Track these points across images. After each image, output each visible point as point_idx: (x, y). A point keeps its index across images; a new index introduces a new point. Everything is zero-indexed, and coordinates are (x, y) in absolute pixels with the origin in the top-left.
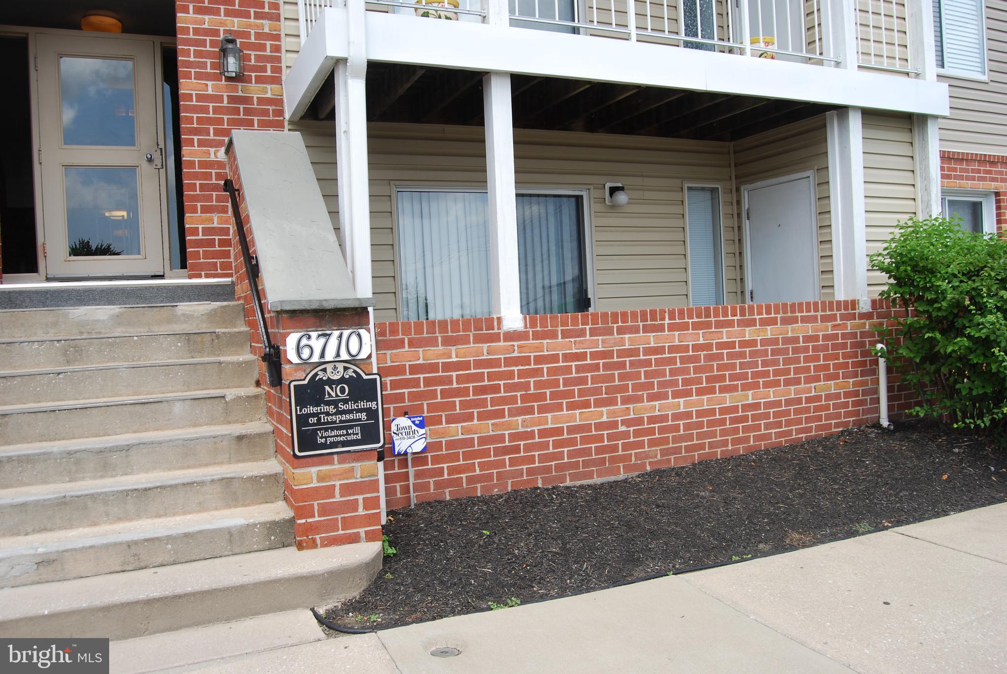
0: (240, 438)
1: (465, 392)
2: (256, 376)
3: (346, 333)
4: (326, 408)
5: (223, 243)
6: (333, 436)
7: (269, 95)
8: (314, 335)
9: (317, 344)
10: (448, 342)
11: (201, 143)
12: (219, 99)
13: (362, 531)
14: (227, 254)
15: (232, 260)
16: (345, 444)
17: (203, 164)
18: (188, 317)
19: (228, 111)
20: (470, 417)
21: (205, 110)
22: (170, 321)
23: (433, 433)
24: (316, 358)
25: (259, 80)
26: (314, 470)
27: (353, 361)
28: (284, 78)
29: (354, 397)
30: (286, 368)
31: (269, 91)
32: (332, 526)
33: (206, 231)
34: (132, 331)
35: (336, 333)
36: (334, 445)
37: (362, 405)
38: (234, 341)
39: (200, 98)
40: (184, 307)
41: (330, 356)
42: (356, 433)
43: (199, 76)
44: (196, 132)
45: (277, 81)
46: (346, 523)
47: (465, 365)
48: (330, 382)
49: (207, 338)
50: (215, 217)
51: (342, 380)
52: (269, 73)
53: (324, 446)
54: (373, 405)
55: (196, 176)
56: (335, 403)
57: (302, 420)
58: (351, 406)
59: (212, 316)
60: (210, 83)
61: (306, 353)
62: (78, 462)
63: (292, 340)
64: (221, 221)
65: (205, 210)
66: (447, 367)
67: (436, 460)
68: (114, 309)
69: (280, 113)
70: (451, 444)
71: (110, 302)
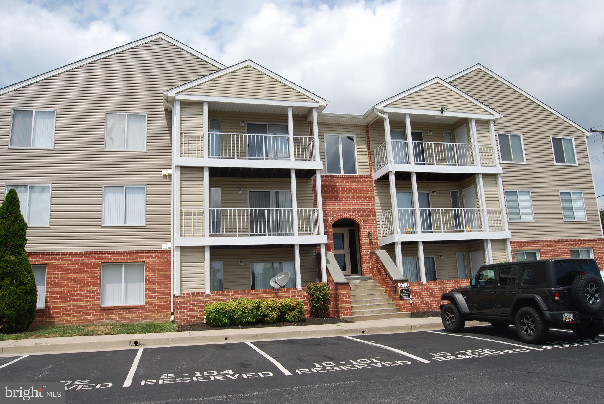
0: (388, 299)
1: (417, 294)
2: (384, 291)
3: (406, 283)
4: (403, 293)
5: (369, 269)
6: (404, 297)
7: (376, 242)
8: (402, 283)
9: (402, 284)
10: (415, 286)
11: (365, 251)
12: (368, 243)
13: (408, 310)
14: (370, 271)
15: (371, 272)
16: (406, 298)
17: (366, 255)
18: (370, 282)
19: (369, 245)
20: (418, 298)
21: (366, 245)
22: (367, 283)
23: (413, 301)
24: (402, 286)
25: (374, 239)
26: (402, 301)
27: (407, 287)
28: (378, 239)
29: (407, 292)
30: (397, 288)
31: (376, 241)
32: (404, 309)
33: (367, 267)
34: (361, 284)
35: (404, 283)
36: (405, 298)
37: (408, 293)
38: (379, 286)
39: (365, 243)
40: (369, 281)
41: (404, 286)
42: (407, 297)
43: (365, 239)
44: (364, 249)
45: (377, 239)
46: (406, 309)
47: (417, 290)
48: (404, 290)
49: (375, 286)
50: (368, 265)
51: (405, 289)
52: (376, 238)
53: (403, 298)
54: (409, 293)
55: (365, 257)
56: (404, 292)
57: (401, 294)
58: (406, 293)
59: (373, 282)
60: (366, 241)
61: (401, 286)
62: (368, 302)
63: (399, 284)
64: (369, 265)
65: (366, 263)
66: (415, 290)
67: (414, 305)
68: (359, 281)
69: (378, 245)
70: (416, 303)
71: (357, 280)
